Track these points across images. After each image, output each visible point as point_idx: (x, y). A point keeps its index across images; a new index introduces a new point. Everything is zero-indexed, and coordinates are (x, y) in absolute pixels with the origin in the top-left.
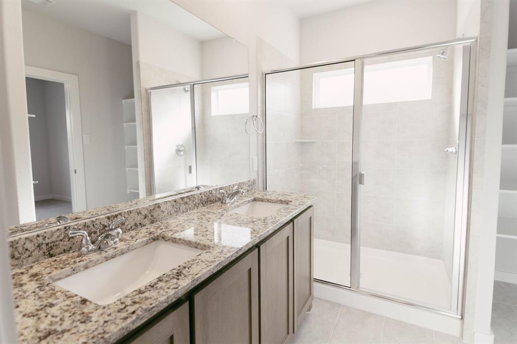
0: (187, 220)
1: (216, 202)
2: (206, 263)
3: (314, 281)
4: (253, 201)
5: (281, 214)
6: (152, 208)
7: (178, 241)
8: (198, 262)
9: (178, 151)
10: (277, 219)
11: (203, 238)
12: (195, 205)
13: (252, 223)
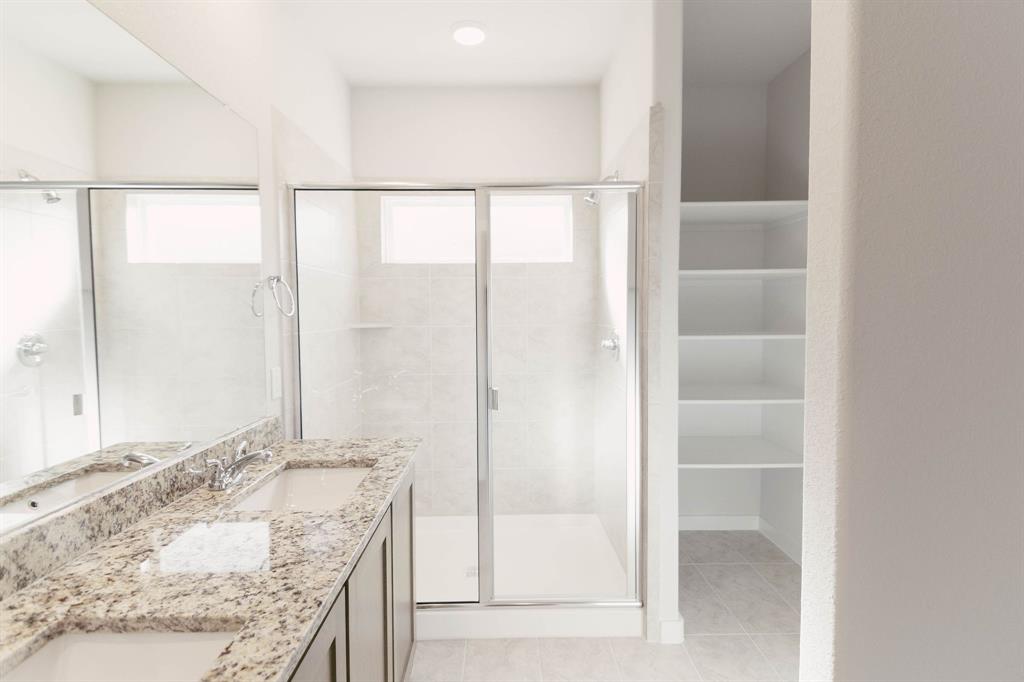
0: (133, 557)
1: (193, 488)
2: (260, 668)
3: (418, 608)
4: (286, 469)
5: (371, 493)
6: (19, 546)
7: (135, 626)
8: (235, 674)
9: (26, 353)
10: (369, 508)
11: (210, 600)
12: (142, 508)
13: (317, 532)
